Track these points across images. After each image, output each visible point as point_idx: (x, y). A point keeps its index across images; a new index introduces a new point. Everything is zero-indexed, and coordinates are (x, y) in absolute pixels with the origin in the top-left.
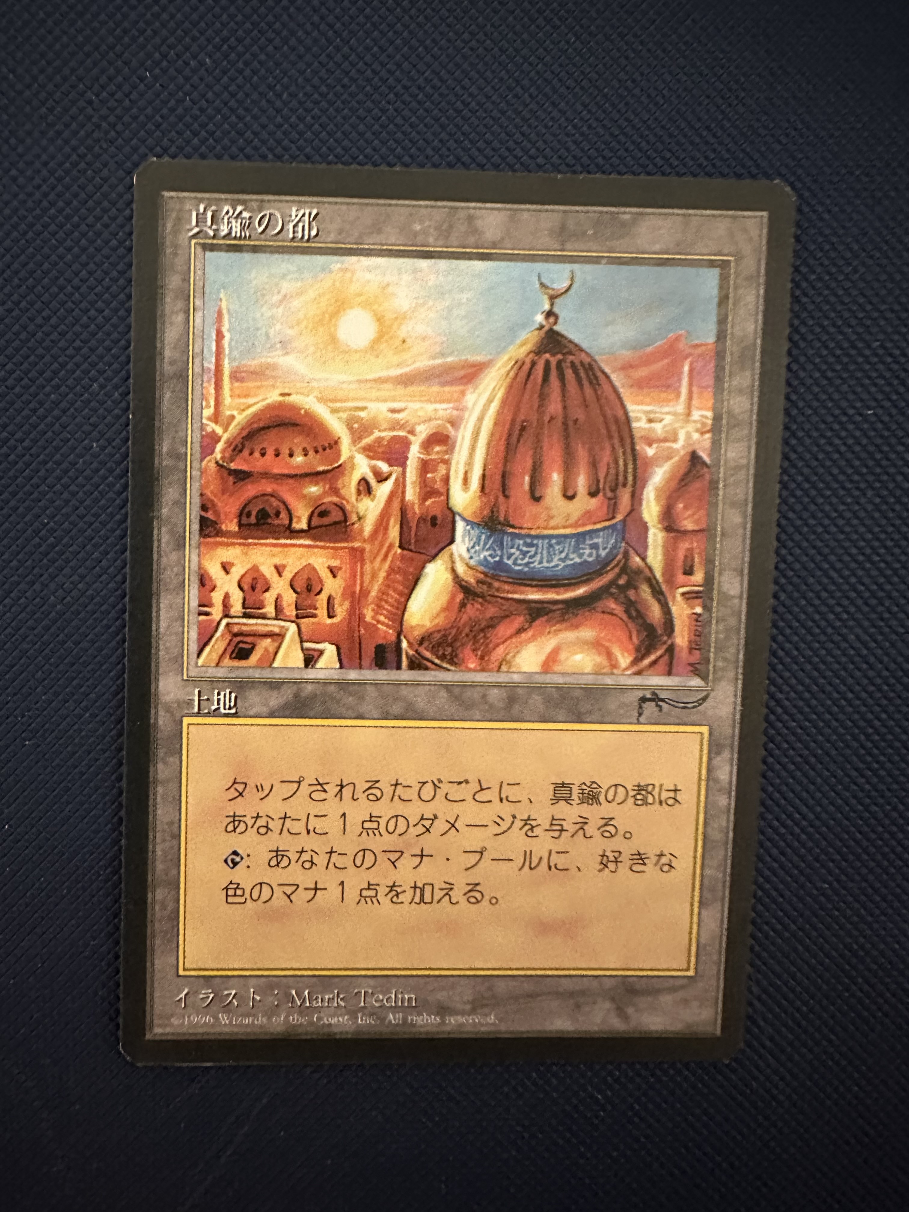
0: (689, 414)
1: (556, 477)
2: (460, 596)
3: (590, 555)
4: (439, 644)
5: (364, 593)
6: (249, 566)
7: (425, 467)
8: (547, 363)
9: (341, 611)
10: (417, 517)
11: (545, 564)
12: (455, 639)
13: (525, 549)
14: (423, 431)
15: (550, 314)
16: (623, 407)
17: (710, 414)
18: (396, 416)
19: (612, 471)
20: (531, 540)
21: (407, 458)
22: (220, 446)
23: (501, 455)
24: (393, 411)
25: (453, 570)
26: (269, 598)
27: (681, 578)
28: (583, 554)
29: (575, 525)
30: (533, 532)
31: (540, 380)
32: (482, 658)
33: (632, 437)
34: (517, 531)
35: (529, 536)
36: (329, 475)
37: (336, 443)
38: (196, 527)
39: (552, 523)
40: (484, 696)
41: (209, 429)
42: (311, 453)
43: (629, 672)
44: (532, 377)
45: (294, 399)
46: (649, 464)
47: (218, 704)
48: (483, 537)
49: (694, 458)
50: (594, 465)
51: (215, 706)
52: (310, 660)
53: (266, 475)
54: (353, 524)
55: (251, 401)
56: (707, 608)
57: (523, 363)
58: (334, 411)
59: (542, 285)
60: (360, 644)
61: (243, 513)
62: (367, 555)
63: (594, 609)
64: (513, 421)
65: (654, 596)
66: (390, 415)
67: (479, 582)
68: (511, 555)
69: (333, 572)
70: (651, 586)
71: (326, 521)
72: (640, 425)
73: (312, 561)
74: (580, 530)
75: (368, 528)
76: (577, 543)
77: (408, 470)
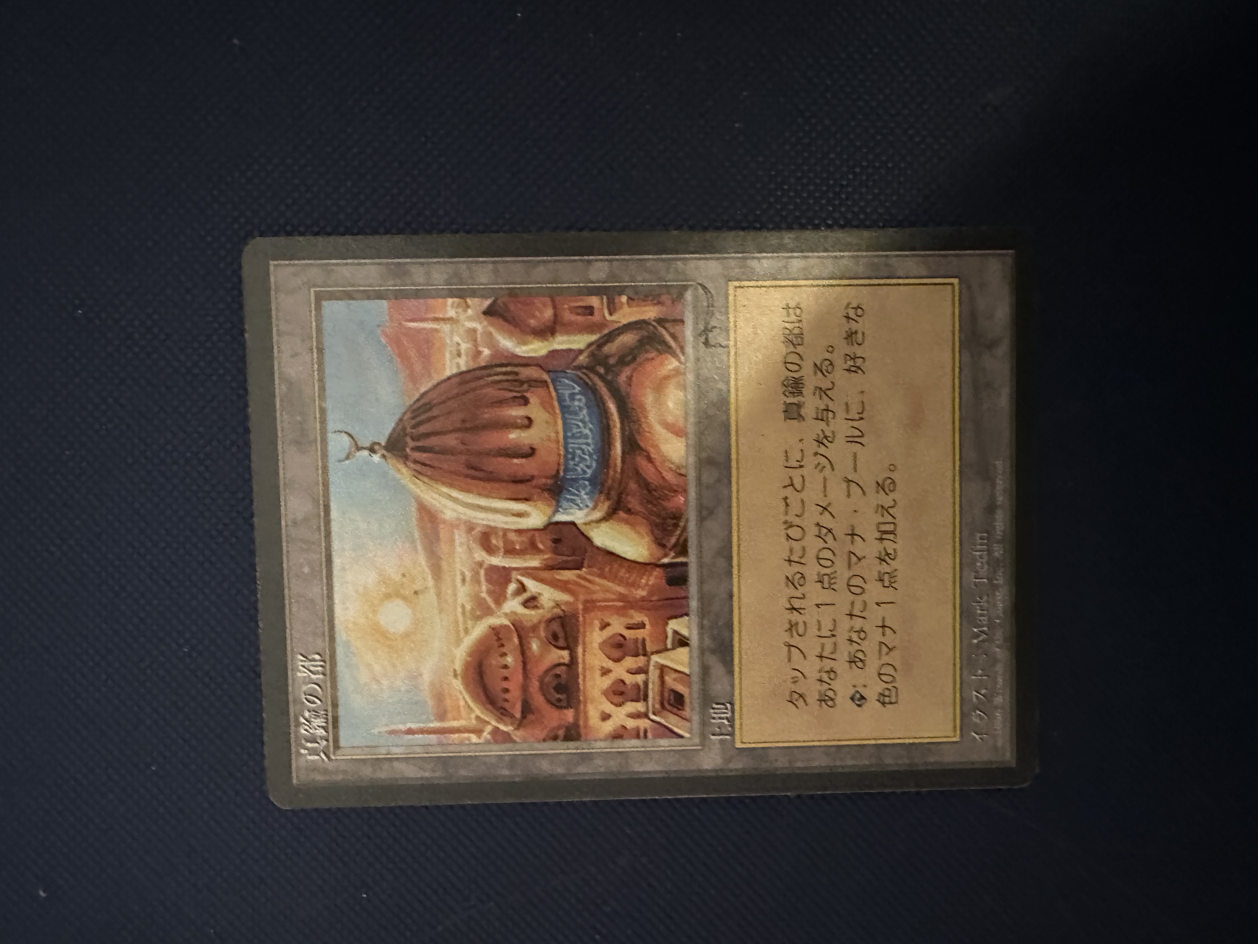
0: (450, 319)
1: (513, 435)
2: (622, 514)
3: (580, 400)
4: (665, 530)
5: (622, 598)
6: (604, 699)
7: (510, 551)
8: (414, 449)
9: (638, 617)
10: (554, 556)
11: (590, 441)
12: (659, 516)
13: (577, 459)
14: (480, 555)
15: (372, 450)
16: (449, 378)
17: (450, 301)
18: (468, 579)
19: (505, 385)
20: (569, 455)
21: (504, 568)
22: (502, 727)
23: (496, 485)
24: (464, 581)
25: (599, 521)
26: (629, 679)
27: (597, 317)
28: (579, 406)
29: (554, 414)
30: (562, 452)
31: (430, 455)
32: (675, 491)
33: (474, 370)
34: (562, 468)
35: (565, 456)
36: (522, 633)
37: (493, 629)
38: (571, 744)
39: (553, 435)
40: (708, 487)
41: (489, 737)
42: (504, 650)
43: (682, 358)
44: (428, 463)
45: (458, 666)
46: (497, 352)
47: (723, 718)
48: (568, 496)
49: (489, 312)
50: (501, 402)
51: (725, 722)
52: (682, 642)
53: (525, 688)
54: (563, 610)
55: (462, 703)
56: (621, 291)
57: (415, 470)
58: (467, 631)
59: (347, 458)
60: (667, 599)
61: (558, 705)
62: (588, 597)
63: (628, 394)
64: (467, 476)
65: (612, 341)
66: (467, 584)
67: (608, 499)
68: (583, 470)
69: (605, 626)
70: (605, 343)
71: (561, 635)
72: (463, 364)
73: (596, 645)
74: (558, 411)
75: (564, 597)
76: (571, 413)
77: (514, 565)
